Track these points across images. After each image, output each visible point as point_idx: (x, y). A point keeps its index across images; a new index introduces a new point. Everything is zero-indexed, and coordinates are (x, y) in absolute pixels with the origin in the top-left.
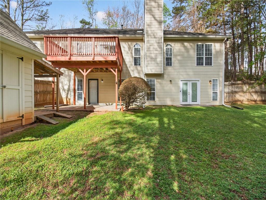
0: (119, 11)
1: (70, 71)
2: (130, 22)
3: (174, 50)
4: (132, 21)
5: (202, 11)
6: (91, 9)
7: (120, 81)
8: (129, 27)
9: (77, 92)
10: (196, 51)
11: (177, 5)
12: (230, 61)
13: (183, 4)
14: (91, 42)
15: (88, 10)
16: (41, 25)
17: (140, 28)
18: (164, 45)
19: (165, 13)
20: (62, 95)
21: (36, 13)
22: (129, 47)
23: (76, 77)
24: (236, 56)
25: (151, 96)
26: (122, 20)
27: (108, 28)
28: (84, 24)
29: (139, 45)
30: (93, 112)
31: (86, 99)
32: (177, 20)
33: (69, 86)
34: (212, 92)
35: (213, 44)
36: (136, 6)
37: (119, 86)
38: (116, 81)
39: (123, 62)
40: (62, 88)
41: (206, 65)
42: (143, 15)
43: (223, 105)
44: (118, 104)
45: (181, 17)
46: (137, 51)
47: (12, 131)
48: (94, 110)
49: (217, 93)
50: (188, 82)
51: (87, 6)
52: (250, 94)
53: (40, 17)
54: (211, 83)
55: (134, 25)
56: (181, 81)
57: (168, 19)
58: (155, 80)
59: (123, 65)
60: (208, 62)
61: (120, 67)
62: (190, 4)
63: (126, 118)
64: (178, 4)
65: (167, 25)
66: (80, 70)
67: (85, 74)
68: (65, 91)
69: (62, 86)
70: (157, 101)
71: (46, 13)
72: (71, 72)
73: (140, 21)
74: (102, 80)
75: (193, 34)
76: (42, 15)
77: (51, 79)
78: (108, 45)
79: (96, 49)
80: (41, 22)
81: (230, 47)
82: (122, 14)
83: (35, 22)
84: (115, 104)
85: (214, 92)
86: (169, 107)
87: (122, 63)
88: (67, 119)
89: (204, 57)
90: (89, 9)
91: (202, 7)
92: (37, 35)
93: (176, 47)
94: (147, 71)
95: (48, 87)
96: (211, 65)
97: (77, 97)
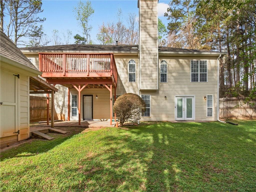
0: (114, 26)
1: (65, 87)
2: (124, 38)
3: (170, 67)
4: (127, 37)
5: (197, 28)
6: (86, 24)
7: (115, 98)
8: (124, 43)
9: (71, 107)
10: (191, 67)
11: (172, 21)
12: (225, 76)
13: (179, 20)
14: (86, 59)
15: (83, 26)
16: (35, 40)
17: (136, 44)
18: (159, 61)
19: (161, 29)
20: (57, 111)
21: (30, 28)
22: (124, 63)
23: (70, 93)
24: (232, 72)
25: (146, 112)
26: (117, 35)
27: (102, 44)
28: (79, 40)
29: (134, 62)
30: (88, 127)
31: (81, 115)
32: (172, 36)
33: (64, 102)
34: (207, 107)
35: (207, 60)
36: (131, 22)
37: (114, 102)
38: (111, 97)
39: (117, 78)
40: (57, 104)
41: (201, 81)
42: (138, 31)
43: (218, 121)
44: (112, 120)
45: (176, 33)
46: (132, 67)
47: (8, 146)
48: (89, 126)
49: (212, 108)
50: (183, 98)
51: (81, 22)
52: (245, 110)
53: (34, 33)
54: (206, 99)
55: (129, 40)
56: (176, 97)
57: (163, 34)
58: (150, 96)
59: (117, 81)
60: (203, 79)
61: (115, 83)
62: (185, 20)
63: (121, 134)
64: (173, 20)
65: (162, 41)
66: (75, 86)
67: (79, 90)
68: (59, 107)
69: (57, 102)
70: (152, 118)
71: (40, 29)
72: (65, 88)
73: (135, 37)
74: (97, 96)
75: (188, 50)
76: (36, 30)
77: (45, 95)
78: (102, 61)
79: (91, 66)
80: (35, 37)
81: (226, 63)
82: (117, 30)
83: (29, 37)
84: (109, 120)
85: (209, 108)
86: (164, 123)
87: (117, 79)
88: (62, 135)
89: (199, 73)
90: (84, 25)
91: (197, 23)
93: (171, 63)
94: (142, 87)
95: (43, 103)
96: (206, 81)
97: (71, 113)
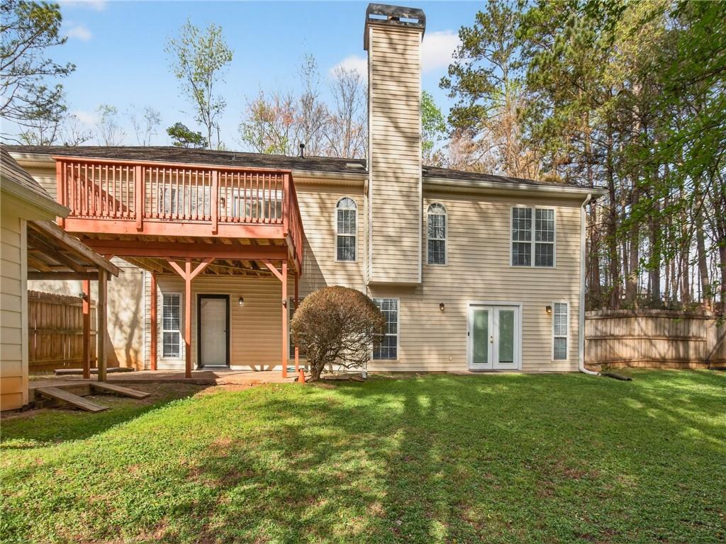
0: (292, 106)
1: (141, 270)
2: (324, 140)
3: (453, 217)
4: (331, 137)
5: (531, 125)
6: (205, 93)
7: (294, 303)
8: (323, 154)
9: (162, 331)
10: (511, 224)
11: (462, 101)
12: (603, 262)
13: (480, 102)
14: (207, 188)
15: (196, 98)
16: (37, 131)
17: (357, 157)
18: (423, 204)
19: (430, 121)
20: (114, 339)
21: (23, 92)
22: (319, 201)
23: (159, 289)
24: (620, 252)
25: (385, 346)
26: (302, 132)
27: (257, 152)
28: (183, 139)
29: (350, 202)
30: (215, 384)
31: (192, 349)
32: (463, 142)
33: (136, 313)
34: (553, 336)
35: (555, 208)
36: (344, 95)
37: (292, 313)
38: (285, 297)
39: (303, 247)
40: (114, 319)
41: (537, 264)
42: (366, 124)
43: (581, 372)
44: (288, 367)
45: (472, 138)
46: (346, 218)
48: (217, 380)
49: (566, 338)
50: (490, 310)
51: (191, 86)
52: (648, 344)
53: (36, 109)
54: (550, 314)
55: (338, 149)
56: (471, 305)
57: (436, 138)
58: (399, 302)
59: (303, 256)
60: (543, 258)
61: (295, 261)
62: (497, 102)
64: (465, 99)
65: (434, 156)
66: (173, 264)
67: (188, 275)
68: (121, 327)
69: (113, 313)
70: (403, 361)
71: (54, 96)
72: (142, 273)
73: (355, 140)
74: (241, 299)
75: (504, 179)
76: (40, 100)
77: (74, 288)
78: (259, 199)
79: (223, 210)
80: (38, 122)
81: (604, 223)
82: (302, 116)
83: (16, 120)
84: (279, 368)
85: (558, 338)
86: (436, 375)
87: (303, 252)
88: (132, 400)
89: (533, 242)
90: (199, 95)
91: (529, 111)
92: (28, 156)
93: (459, 209)
94: (375, 275)
95: (68, 314)
96: (551, 264)
97: (160, 347)
